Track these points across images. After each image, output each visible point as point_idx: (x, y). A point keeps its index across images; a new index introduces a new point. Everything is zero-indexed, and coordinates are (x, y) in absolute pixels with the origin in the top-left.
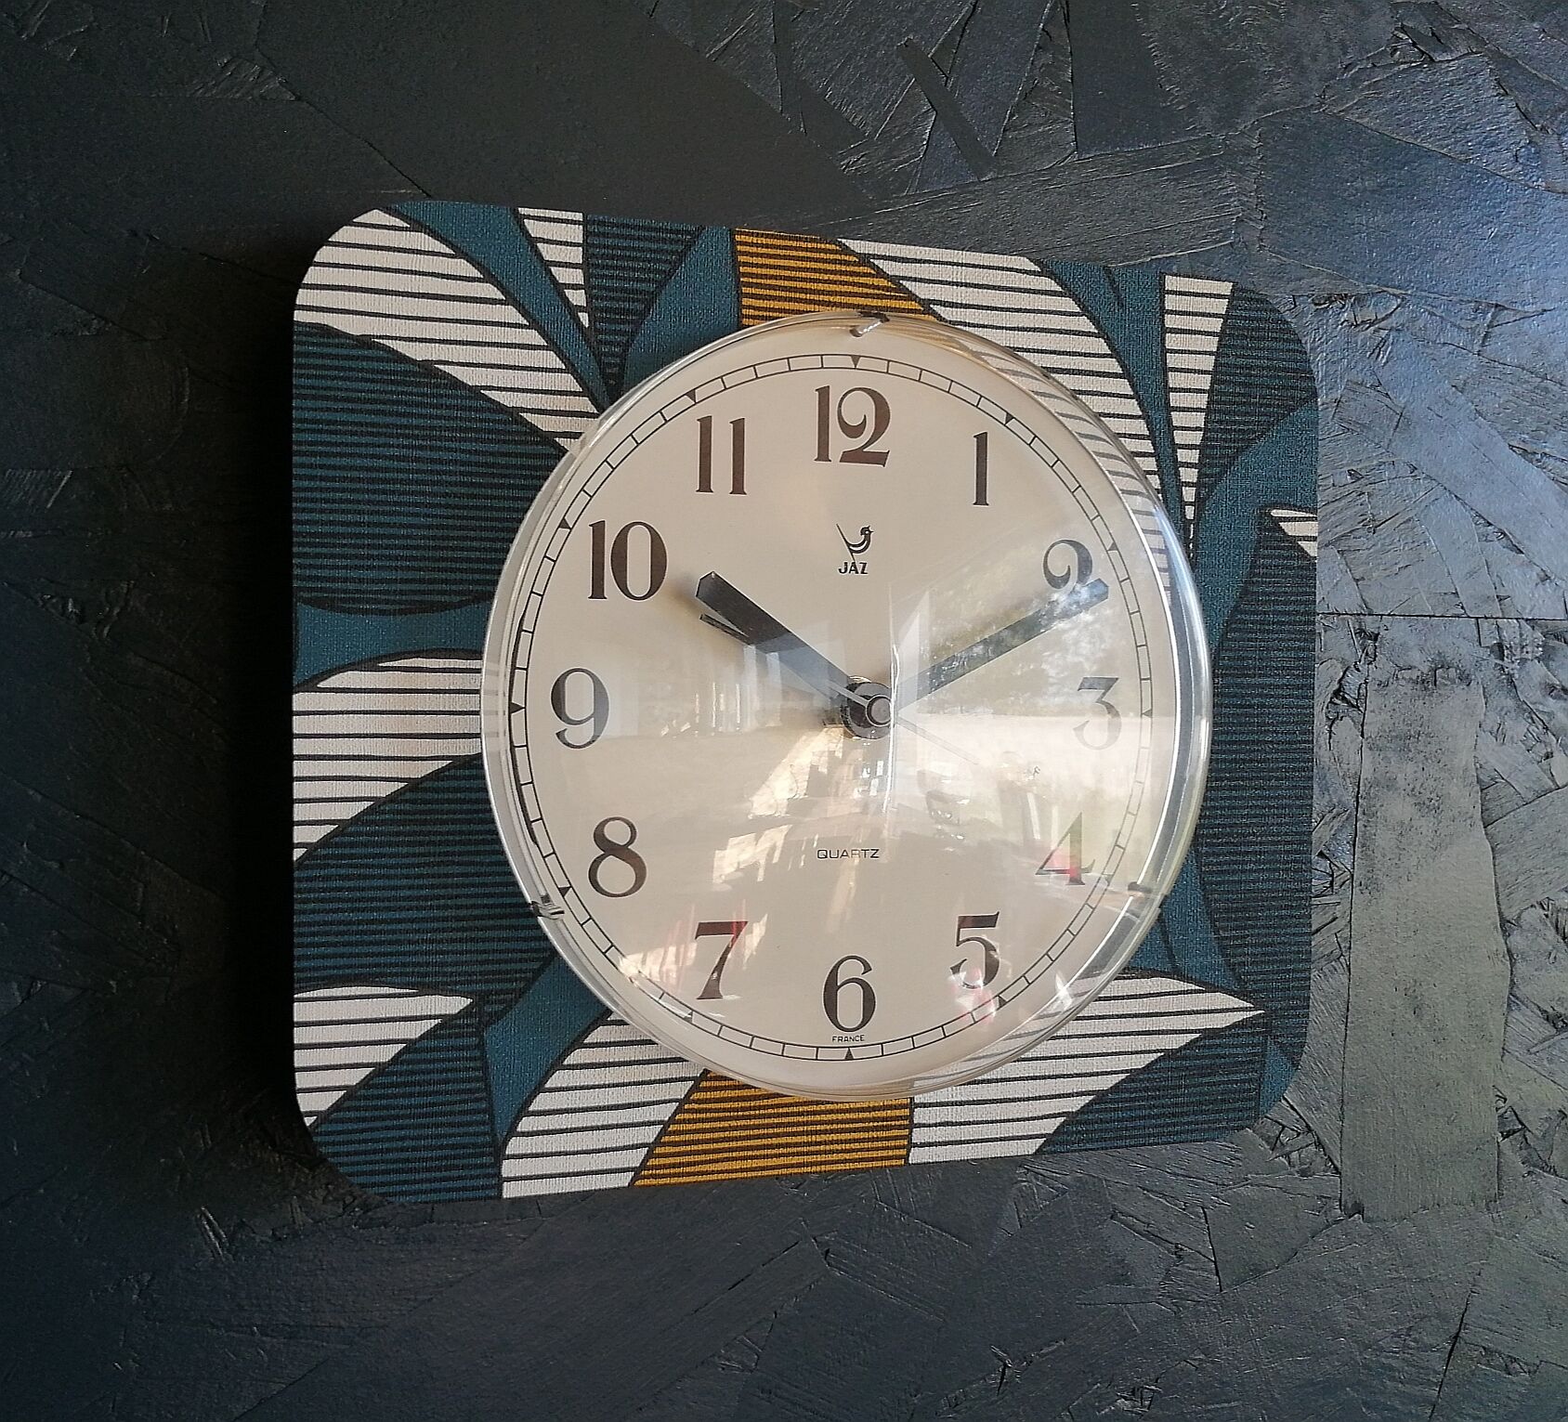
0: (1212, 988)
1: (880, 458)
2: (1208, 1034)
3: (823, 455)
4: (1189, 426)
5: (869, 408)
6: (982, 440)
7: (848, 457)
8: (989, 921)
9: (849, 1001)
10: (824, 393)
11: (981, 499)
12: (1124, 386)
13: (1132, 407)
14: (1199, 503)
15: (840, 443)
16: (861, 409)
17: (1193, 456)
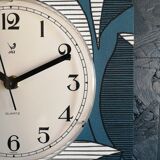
0: (105, 145)
1: (18, 28)
2: (104, 156)
3: (4, 28)
4: (97, 16)
5: (14, 17)
6: (42, 23)
7: (10, 28)
8: (47, 129)
9: (14, 145)
10: (4, 15)
11: (42, 36)
12: (79, 7)
13: (82, 12)
14: (100, 34)
15: (8, 25)
16: (12, 18)
17: (98, 23)
